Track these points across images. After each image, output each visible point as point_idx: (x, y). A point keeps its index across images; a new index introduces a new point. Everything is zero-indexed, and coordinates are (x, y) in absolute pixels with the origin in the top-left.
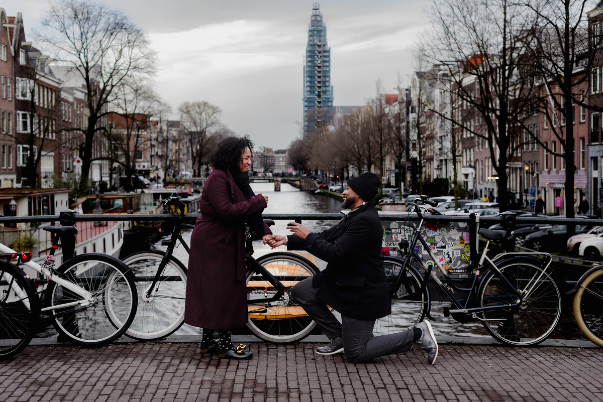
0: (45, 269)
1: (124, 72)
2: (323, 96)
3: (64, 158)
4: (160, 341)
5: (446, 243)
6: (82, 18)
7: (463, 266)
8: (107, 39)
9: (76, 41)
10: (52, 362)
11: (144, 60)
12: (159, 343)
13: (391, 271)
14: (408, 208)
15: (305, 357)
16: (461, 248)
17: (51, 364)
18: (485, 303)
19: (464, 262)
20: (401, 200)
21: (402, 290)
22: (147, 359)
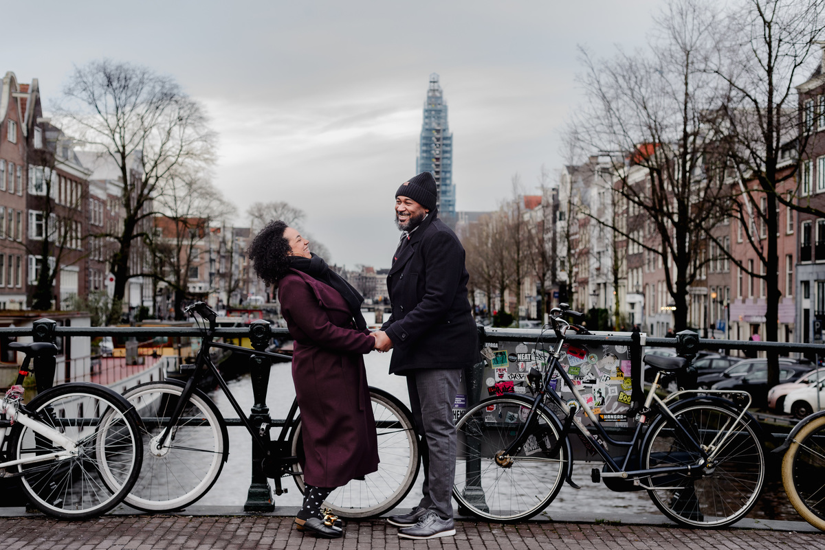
0: (8, 405)
1: (173, 160)
3: (92, 274)
4: (175, 514)
5: (597, 376)
6: (118, 85)
7: (622, 409)
8: (151, 115)
9: (109, 116)
10: (11, 540)
11: (200, 143)
12: (174, 516)
13: (516, 415)
15: (385, 539)
16: (619, 383)
17: (8, 544)
18: (653, 463)
19: (622, 403)
21: (532, 444)
22: (151, 538)
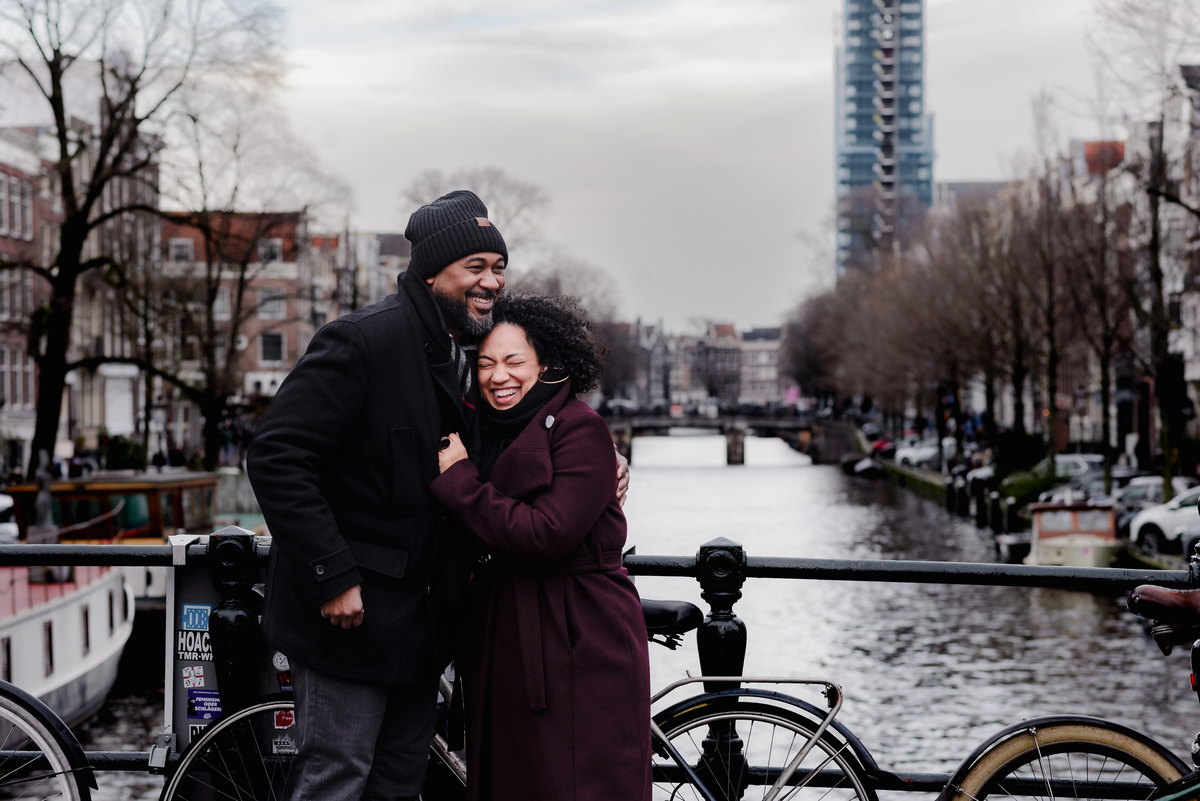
2: (901, 149)
3: (7, 357)
11: (242, 35)
14: (1123, 522)
20: (1108, 492)
